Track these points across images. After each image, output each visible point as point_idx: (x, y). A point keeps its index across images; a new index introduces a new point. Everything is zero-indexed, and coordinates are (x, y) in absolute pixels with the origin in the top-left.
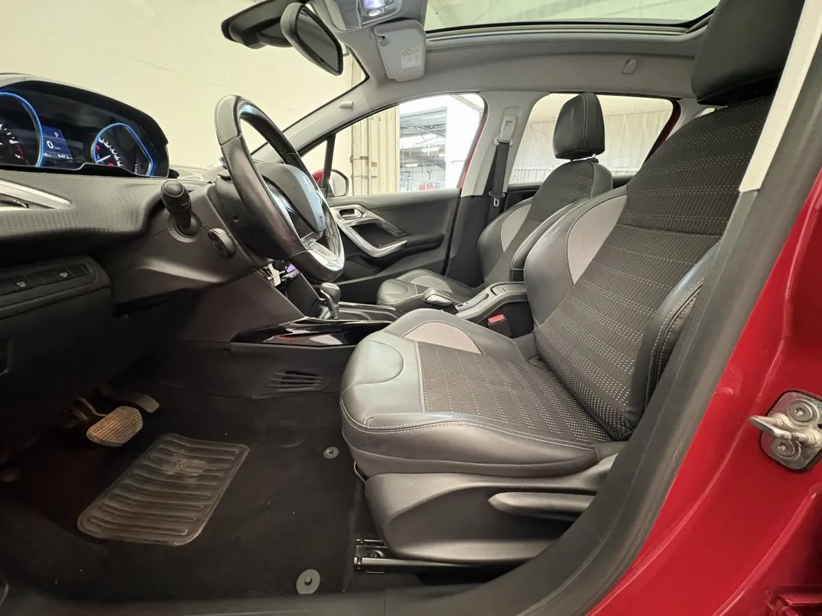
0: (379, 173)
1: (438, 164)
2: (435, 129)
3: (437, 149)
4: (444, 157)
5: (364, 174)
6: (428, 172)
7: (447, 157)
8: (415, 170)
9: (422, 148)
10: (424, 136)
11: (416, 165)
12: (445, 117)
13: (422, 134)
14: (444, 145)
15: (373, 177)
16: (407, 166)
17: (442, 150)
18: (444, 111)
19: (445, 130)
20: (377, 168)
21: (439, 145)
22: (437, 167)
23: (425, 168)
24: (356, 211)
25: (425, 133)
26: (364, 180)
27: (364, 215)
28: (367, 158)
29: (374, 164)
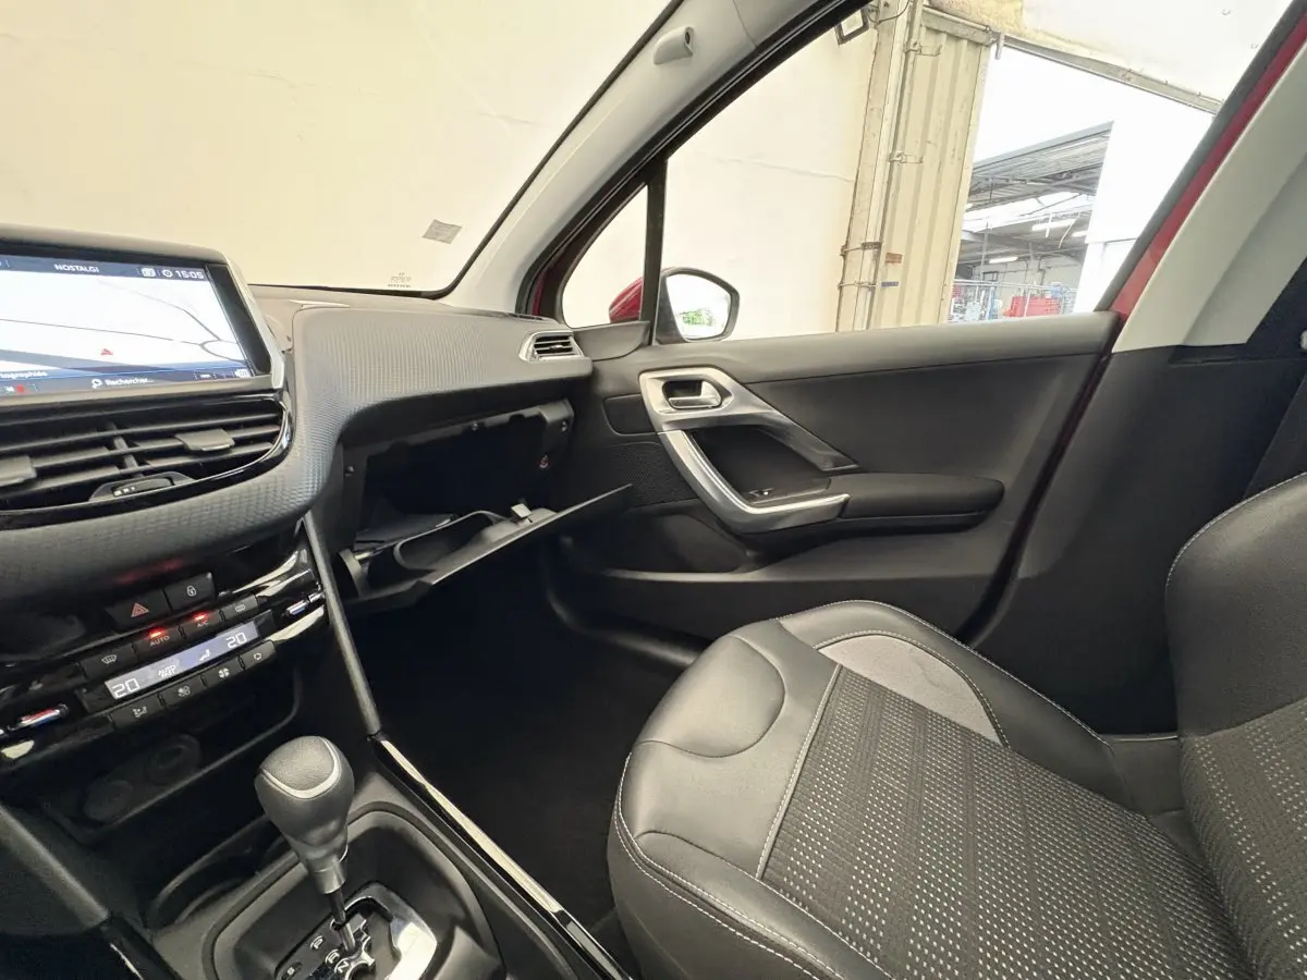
0: (904, 277)
1: (1068, 254)
2: (1074, 179)
3: (1071, 222)
4: (1084, 237)
5: (866, 278)
6: (1040, 270)
7: (1092, 236)
8: (1010, 268)
9: (1034, 222)
10: (1041, 198)
11: (1015, 258)
12: (1103, 150)
13: (1036, 194)
14: (1089, 213)
15: (885, 285)
16: (992, 261)
17: (1082, 223)
18: (1102, 133)
19: (1097, 178)
20: (899, 266)
21: (1076, 214)
22: (1064, 260)
23: (1034, 264)
24: (705, 386)
25: (1046, 192)
26: (864, 290)
27: (729, 401)
28: (878, 246)
29: (893, 258)
